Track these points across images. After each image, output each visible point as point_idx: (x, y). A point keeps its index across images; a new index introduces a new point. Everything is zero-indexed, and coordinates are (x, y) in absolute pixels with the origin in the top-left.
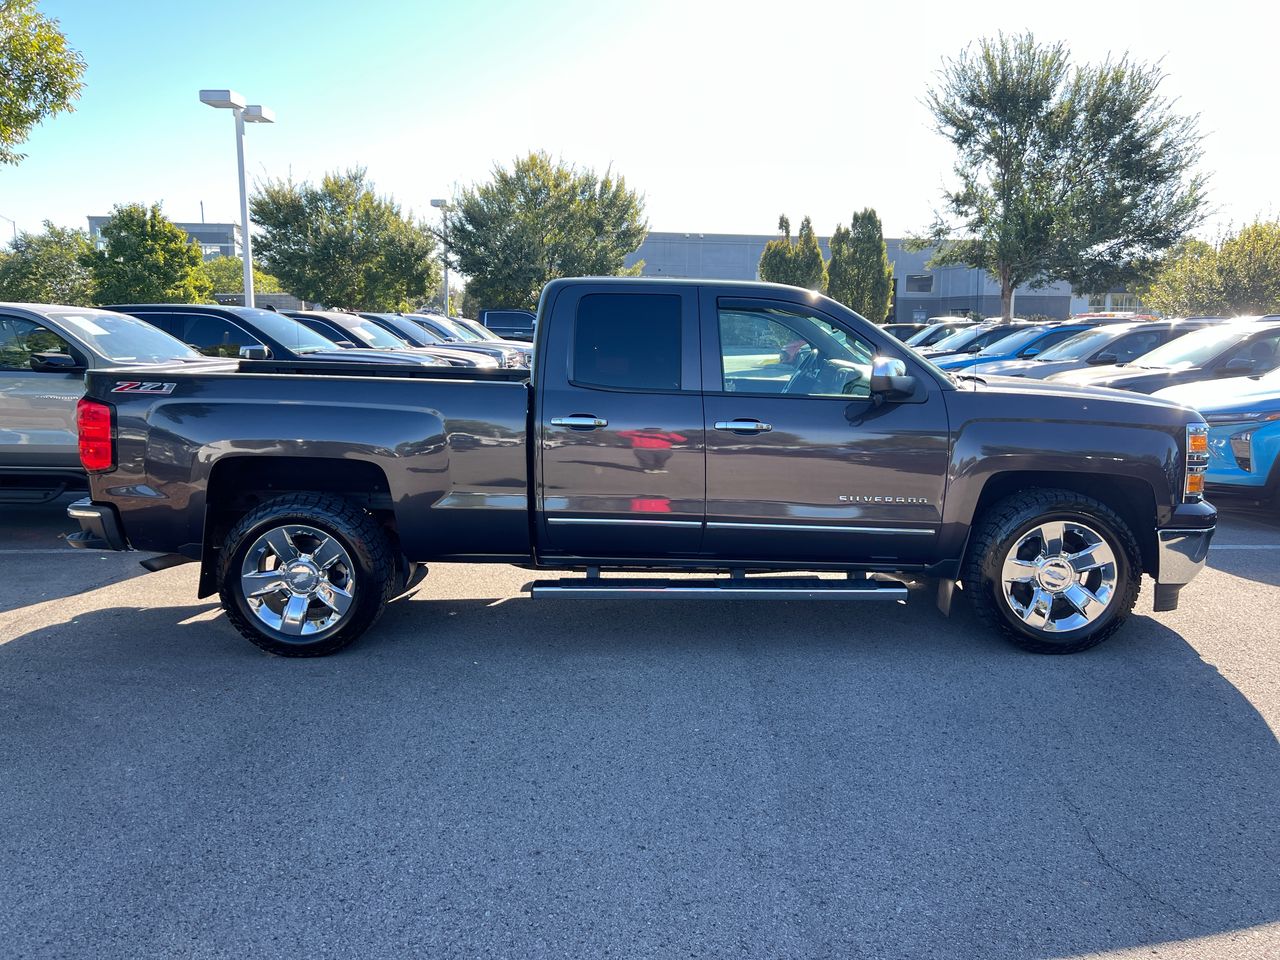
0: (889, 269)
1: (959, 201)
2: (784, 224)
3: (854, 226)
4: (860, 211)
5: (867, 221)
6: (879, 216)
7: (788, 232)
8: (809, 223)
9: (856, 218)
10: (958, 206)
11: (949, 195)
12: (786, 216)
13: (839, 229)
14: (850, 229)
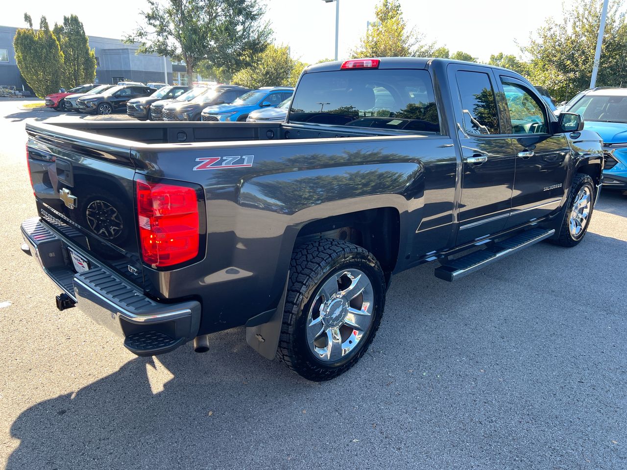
0: (92, 52)
1: (150, 17)
2: (27, 18)
3: (65, 24)
4: (69, 16)
5: (73, 22)
6: (80, 20)
7: (31, 25)
8: (45, 20)
9: (66, 19)
10: (149, 20)
11: (143, 13)
12: (28, 14)
13: (56, 25)
14: (63, 26)
